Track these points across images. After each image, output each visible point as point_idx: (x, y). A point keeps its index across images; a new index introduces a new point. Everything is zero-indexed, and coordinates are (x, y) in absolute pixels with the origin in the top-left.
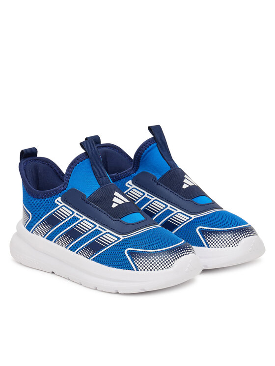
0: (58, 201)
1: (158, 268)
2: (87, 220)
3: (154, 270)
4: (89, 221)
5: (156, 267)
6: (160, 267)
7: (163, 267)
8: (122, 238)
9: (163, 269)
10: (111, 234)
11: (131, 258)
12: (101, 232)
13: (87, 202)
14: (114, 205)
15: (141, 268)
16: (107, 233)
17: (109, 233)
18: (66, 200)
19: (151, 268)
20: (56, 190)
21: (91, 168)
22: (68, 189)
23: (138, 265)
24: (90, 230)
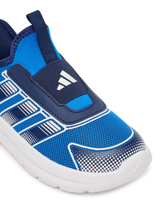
0: (4, 74)
1: (103, 170)
2: (31, 101)
3: (99, 172)
4: (32, 103)
5: (101, 168)
6: (105, 169)
7: (108, 169)
8: (66, 129)
9: (108, 171)
10: (55, 122)
11: (74, 155)
12: (45, 118)
13: (31, 81)
14: (60, 88)
15: (84, 168)
16: (50, 120)
17: (52, 120)
18: (12, 74)
19: (95, 170)
20: (3, 62)
21: (37, 44)
22: (14, 63)
23: (80, 164)
24: (33, 113)
